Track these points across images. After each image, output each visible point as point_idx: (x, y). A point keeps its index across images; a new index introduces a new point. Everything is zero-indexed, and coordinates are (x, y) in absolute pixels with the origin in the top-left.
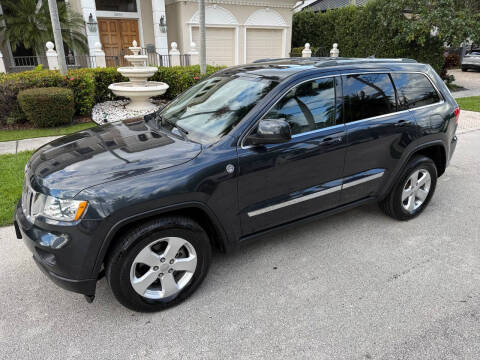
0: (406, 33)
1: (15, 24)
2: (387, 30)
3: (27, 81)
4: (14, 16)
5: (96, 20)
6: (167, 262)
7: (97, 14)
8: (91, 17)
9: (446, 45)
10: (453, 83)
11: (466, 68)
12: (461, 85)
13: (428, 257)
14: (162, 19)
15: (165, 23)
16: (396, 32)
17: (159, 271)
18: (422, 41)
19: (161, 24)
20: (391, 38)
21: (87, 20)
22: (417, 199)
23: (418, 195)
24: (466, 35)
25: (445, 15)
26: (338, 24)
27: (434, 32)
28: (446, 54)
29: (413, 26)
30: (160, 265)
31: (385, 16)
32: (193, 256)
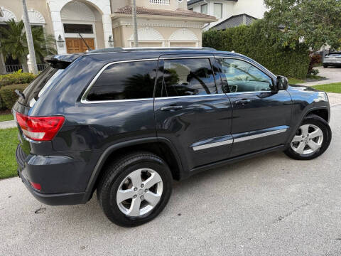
0: (282, 41)
1: (6, 43)
2: (268, 40)
3: (8, 80)
4: (7, 38)
5: (64, 39)
7: (64, 36)
8: (60, 37)
9: (310, 49)
10: (318, 75)
11: (326, 66)
12: (324, 76)
13: (306, 201)
14: (110, 37)
15: (112, 40)
16: (275, 41)
18: (293, 46)
19: (110, 41)
20: (271, 45)
21: (57, 39)
24: (324, 41)
25: (308, 27)
26: (234, 38)
27: (301, 40)
28: (311, 55)
29: (286, 36)
31: (266, 30)
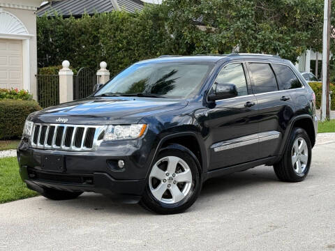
6: (171, 175)
17: (167, 183)
22: (302, 163)
23: (302, 160)
26: (104, 35)
30: (167, 178)
32: (188, 170)
